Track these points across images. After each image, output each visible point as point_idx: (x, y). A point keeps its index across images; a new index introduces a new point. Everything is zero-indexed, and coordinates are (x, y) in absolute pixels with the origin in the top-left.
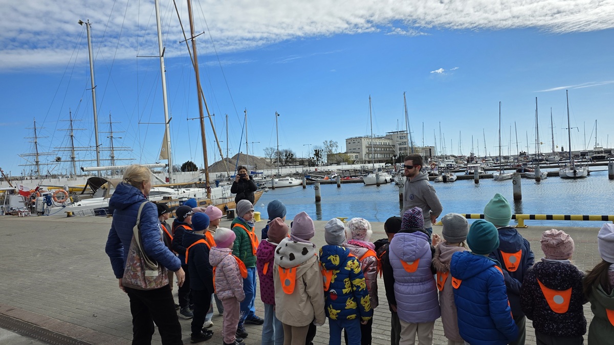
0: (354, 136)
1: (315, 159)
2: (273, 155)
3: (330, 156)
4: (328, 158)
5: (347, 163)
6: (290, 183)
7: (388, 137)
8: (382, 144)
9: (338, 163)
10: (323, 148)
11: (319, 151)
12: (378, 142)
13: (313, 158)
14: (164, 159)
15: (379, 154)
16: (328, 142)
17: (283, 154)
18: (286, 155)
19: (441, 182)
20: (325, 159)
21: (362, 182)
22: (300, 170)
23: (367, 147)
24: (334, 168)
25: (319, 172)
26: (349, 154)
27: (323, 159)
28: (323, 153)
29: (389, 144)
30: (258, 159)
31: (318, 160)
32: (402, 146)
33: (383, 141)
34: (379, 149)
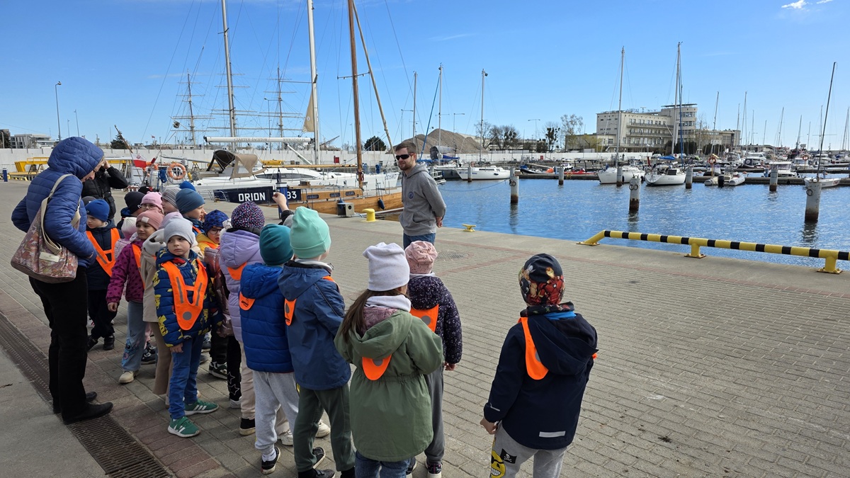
0: (609, 110)
1: (547, 141)
2: (487, 133)
3: (570, 138)
4: (566, 141)
5: (593, 149)
6: (495, 174)
7: (665, 113)
8: (654, 123)
9: (581, 150)
10: (561, 126)
11: (553, 130)
12: (647, 120)
13: (544, 140)
14: (309, 131)
15: (646, 139)
16: (569, 117)
17: (502, 132)
18: (506, 134)
19: (715, 185)
20: (560, 142)
21: (597, 178)
22: (518, 156)
23: (628, 127)
24: (572, 156)
25: (547, 161)
26: (599, 137)
27: (559, 143)
28: (559, 133)
29: (664, 124)
30: (463, 137)
31: (550, 143)
32: (685, 128)
33: (654, 119)
34: (647, 131)
